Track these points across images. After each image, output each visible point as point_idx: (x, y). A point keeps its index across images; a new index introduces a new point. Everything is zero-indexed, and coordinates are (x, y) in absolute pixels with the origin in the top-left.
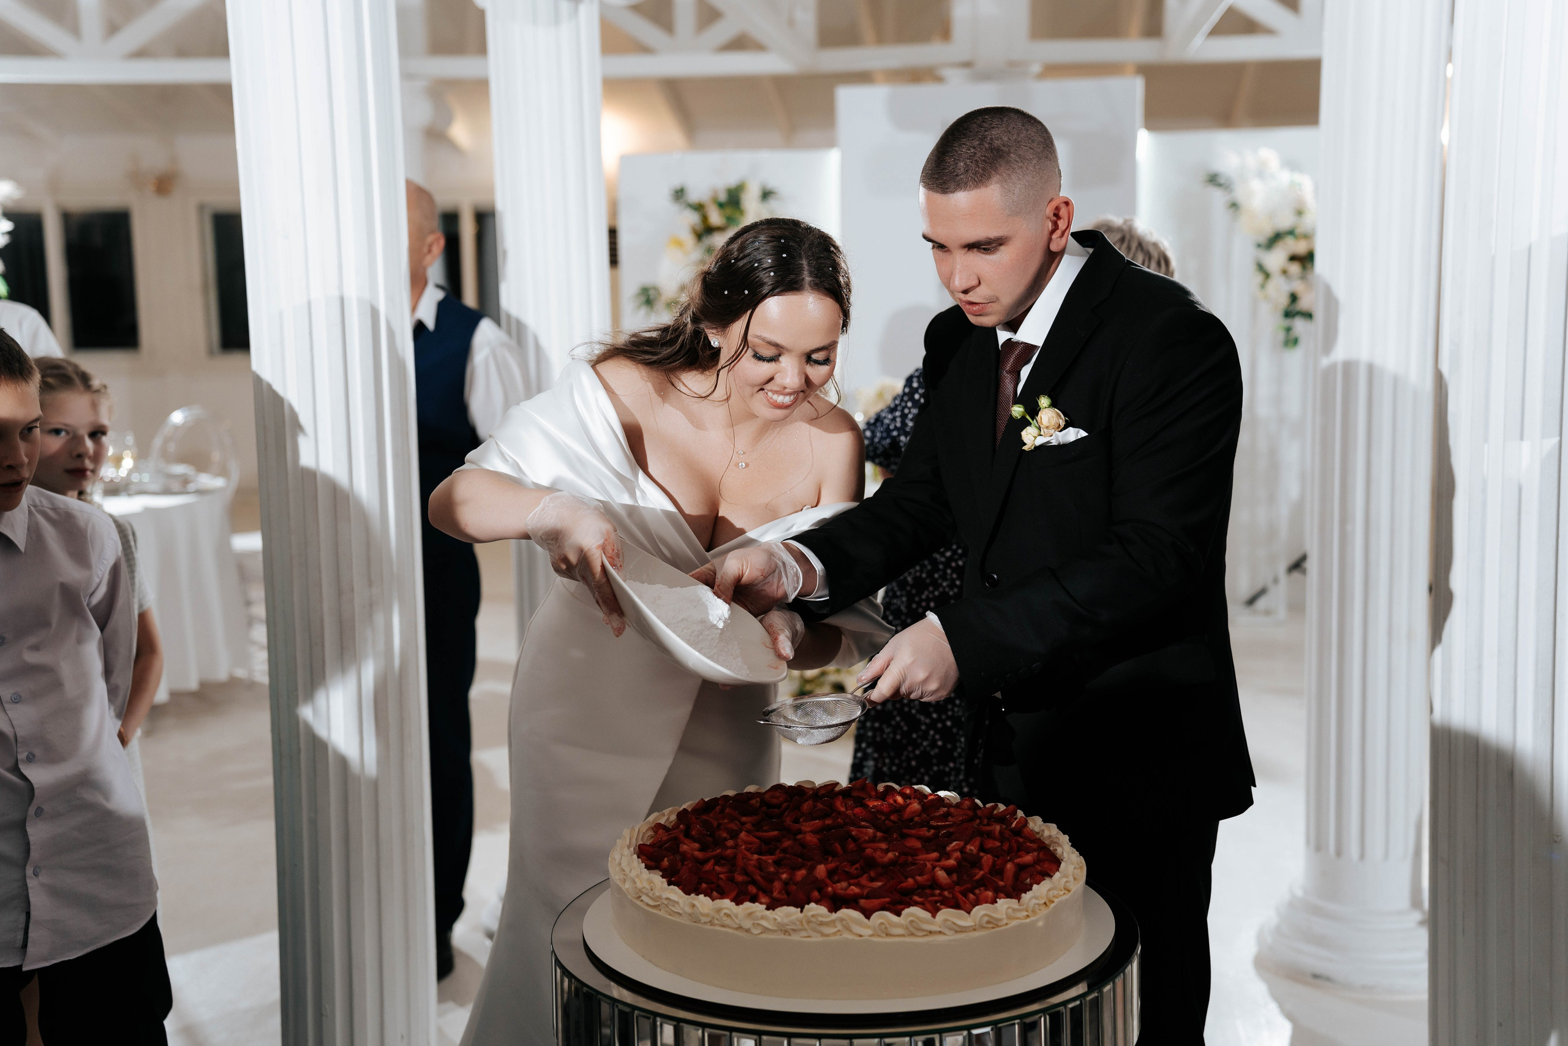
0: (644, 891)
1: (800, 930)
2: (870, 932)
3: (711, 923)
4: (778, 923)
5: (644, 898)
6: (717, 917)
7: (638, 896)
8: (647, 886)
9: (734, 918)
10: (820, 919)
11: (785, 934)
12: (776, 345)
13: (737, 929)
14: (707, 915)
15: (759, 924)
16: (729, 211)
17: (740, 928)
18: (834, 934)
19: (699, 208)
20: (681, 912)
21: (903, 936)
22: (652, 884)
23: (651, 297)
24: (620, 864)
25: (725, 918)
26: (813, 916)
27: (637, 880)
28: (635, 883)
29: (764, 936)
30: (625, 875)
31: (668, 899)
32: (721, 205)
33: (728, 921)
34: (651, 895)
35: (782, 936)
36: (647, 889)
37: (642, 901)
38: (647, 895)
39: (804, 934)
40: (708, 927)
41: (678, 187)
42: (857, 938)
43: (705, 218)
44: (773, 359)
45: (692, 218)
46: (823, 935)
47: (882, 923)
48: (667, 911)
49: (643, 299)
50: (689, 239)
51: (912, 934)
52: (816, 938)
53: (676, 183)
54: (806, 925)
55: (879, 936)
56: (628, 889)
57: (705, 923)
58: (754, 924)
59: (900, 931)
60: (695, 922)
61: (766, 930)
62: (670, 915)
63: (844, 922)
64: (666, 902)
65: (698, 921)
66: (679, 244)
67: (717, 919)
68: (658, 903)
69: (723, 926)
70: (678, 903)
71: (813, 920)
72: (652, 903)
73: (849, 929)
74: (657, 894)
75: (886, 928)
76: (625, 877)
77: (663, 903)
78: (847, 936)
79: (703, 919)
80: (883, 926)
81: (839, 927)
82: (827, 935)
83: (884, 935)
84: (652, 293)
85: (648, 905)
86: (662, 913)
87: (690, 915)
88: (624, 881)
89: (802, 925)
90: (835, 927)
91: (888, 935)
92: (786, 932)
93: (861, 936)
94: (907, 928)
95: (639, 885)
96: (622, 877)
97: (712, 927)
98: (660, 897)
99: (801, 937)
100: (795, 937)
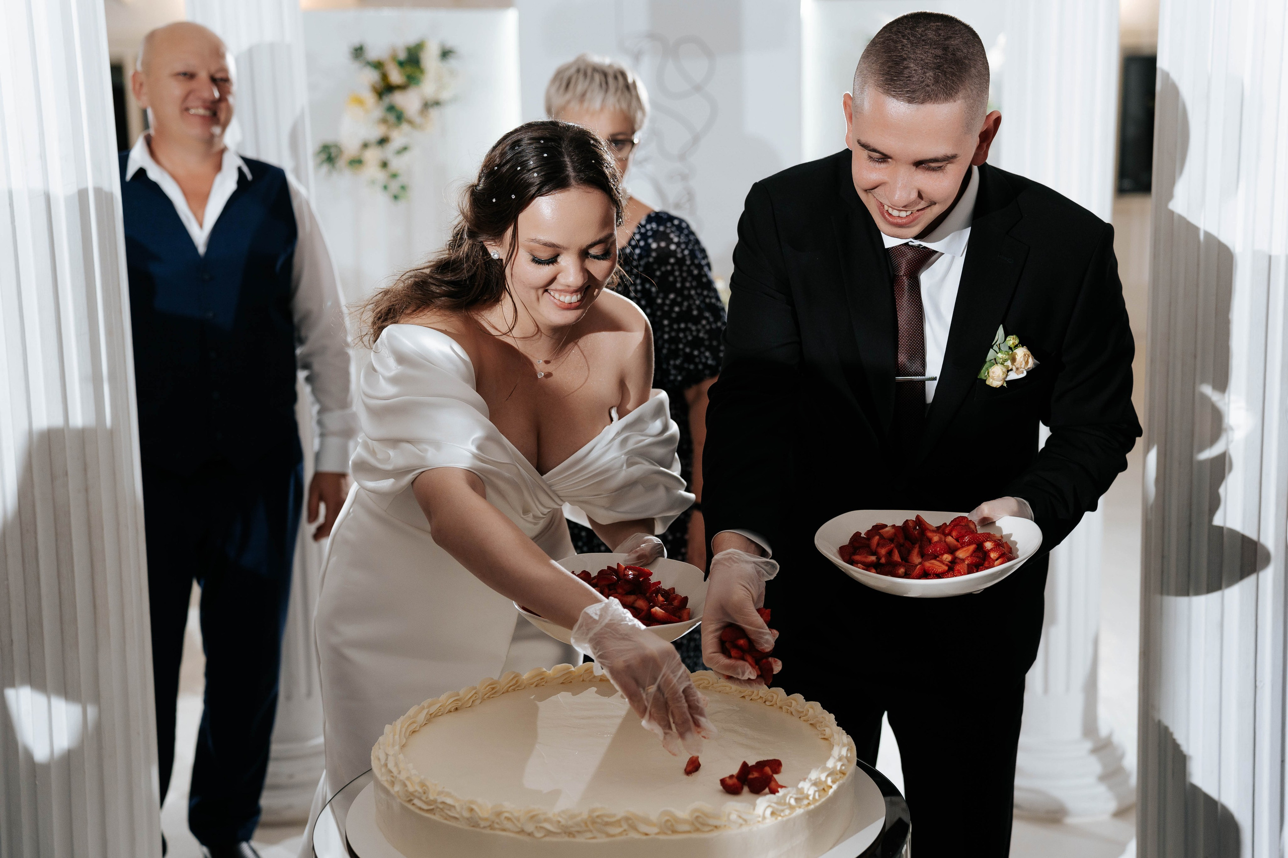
0: (416, 794)
1: (585, 831)
2: (656, 830)
3: (491, 827)
4: (563, 826)
5: (416, 801)
6: (497, 820)
7: (409, 799)
8: (420, 790)
9: (516, 822)
10: (606, 819)
11: (569, 836)
12: (552, 246)
13: (518, 833)
14: (486, 819)
15: (542, 828)
16: (409, 69)
17: (522, 831)
18: (621, 834)
19: (378, 65)
20: (457, 816)
21: (689, 832)
22: (424, 788)
23: (333, 155)
24: (386, 765)
25: (505, 822)
26: (598, 817)
27: (408, 783)
28: (405, 786)
29: (547, 839)
30: (393, 777)
31: (443, 803)
32: (401, 64)
33: (508, 825)
34: (424, 798)
35: (566, 839)
36: (419, 793)
37: (413, 804)
38: (420, 799)
39: (589, 835)
40: (488, 831)
41: (357, 45)
42: (645, 837)
43: (384, 77)
44: (553, 260)
45: (371, 76)
46: (609, 835)
47: (668, 821)
48: (442, 816)
49: (324, 156)
50: (370, 98)
51: (698, 830)
52: (602, 839)
53: (356, 41)
54: (591, 827)
55: (665, 833)
56: (398, 792)
57: (484, 827)
58: (536, 827)
59: (686, 827)
60: (473, 826)
61: (549, 833)
62: (446, 819)
63: (630, 822)
64: (441, 806)
65: (476, 825)
66: (360, 102)
67: (497, 823)
68: (431, 807)
69: (504, 830)
70: (454, 807)
71: (599, 820)
72: (425, 807)
73: (634, 828)
74: (431, 797)
75: (672, 825)
76: (393, 779)
77: (438, 807)
78: (633, 835)
79: (483, 824)
80: (669, 824)
81: (625, 826)
82: (613, 836)
83: (670, 832)
84: (333, 151)
85: (420, 809)
86: (436, 818)
87: (468, 819)
88: (393, 783)
89: (587, 826)
90: (621, 826)
91: (674, 832)
92: (570, 834)
93: (647, 834)
94: (693, 824)
95: (411, 789)
96: (389, 778)
97: (492, 832)
98: (435, 801)
99: (586, 839)
100: (580, 839)
